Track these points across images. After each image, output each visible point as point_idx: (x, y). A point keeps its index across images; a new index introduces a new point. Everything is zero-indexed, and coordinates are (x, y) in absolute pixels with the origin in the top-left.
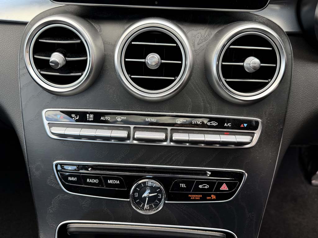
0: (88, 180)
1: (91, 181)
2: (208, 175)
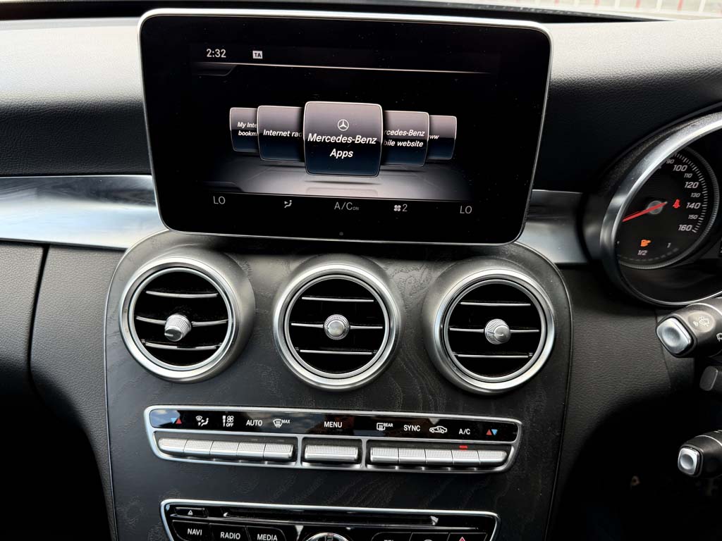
0: (222, 535)
1: (227, 536)
2: (434, 524)
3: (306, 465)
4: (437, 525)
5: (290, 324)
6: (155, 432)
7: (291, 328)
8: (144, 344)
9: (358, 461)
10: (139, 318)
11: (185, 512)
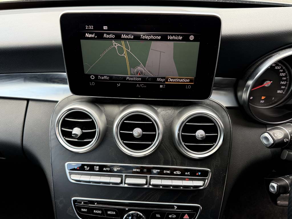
0: (94, 211)
1: (96, 212)
2: (175, 209)
3: (126, 186)
4: (176, 209)
5: (120, 132)
6: (69, 172)
7: (120, 133)
8: (65, 139)
9: (146, 184)
10: (63, 129)
11: (81, 203)
